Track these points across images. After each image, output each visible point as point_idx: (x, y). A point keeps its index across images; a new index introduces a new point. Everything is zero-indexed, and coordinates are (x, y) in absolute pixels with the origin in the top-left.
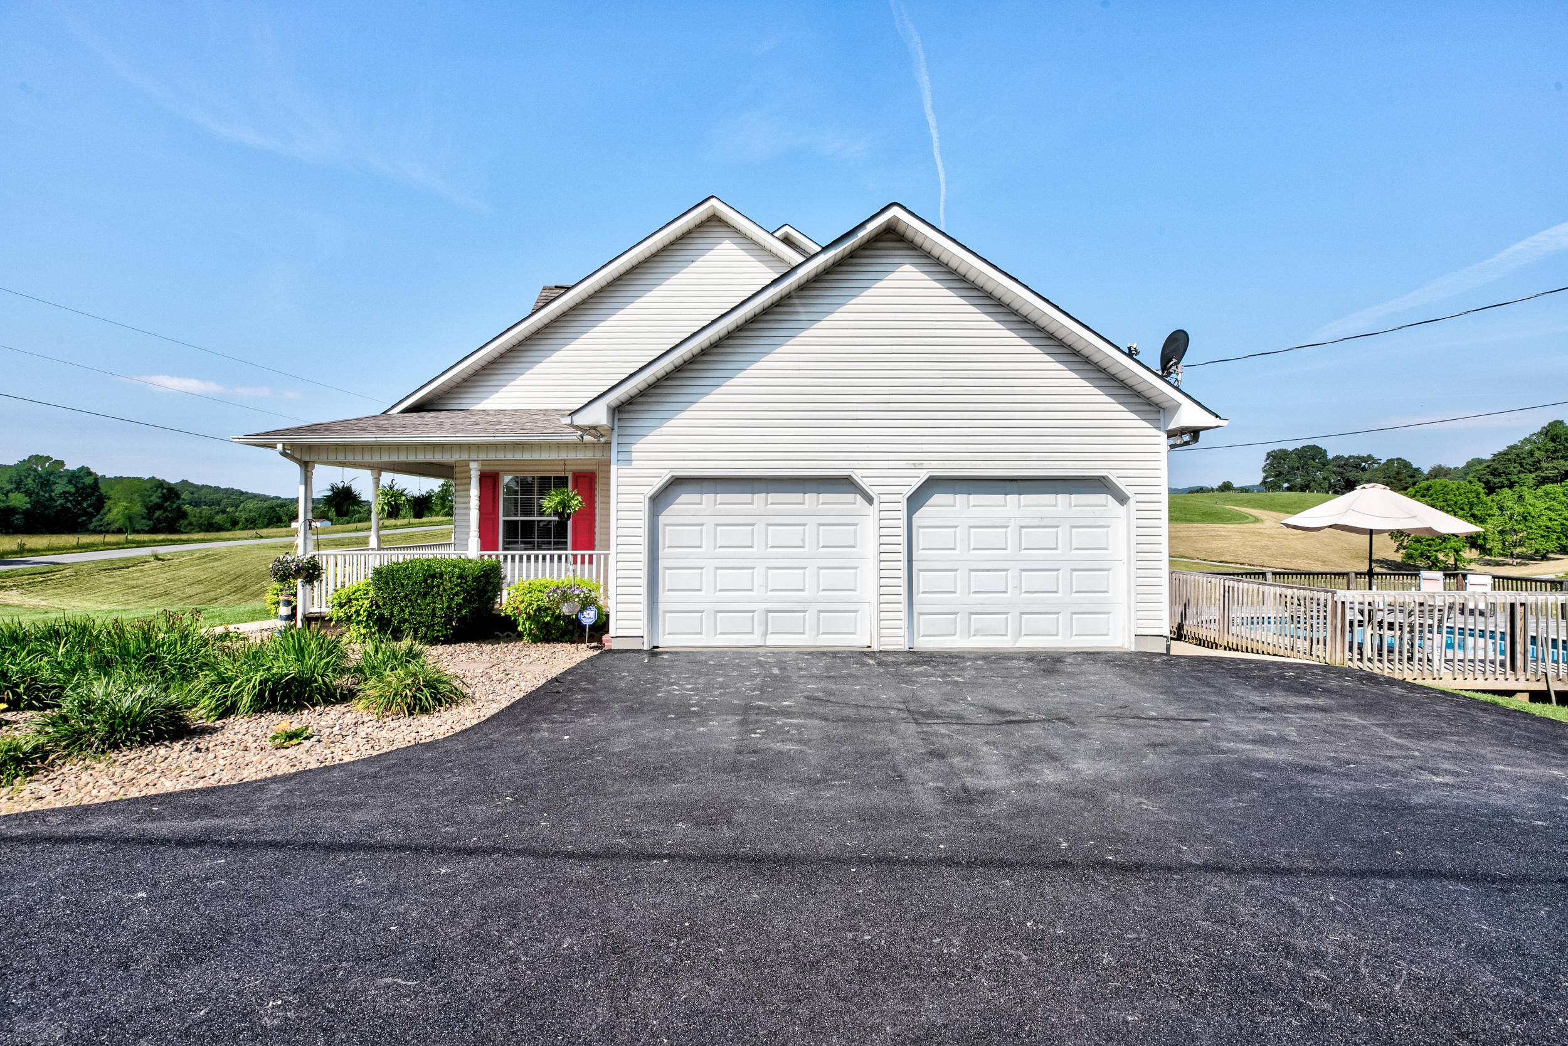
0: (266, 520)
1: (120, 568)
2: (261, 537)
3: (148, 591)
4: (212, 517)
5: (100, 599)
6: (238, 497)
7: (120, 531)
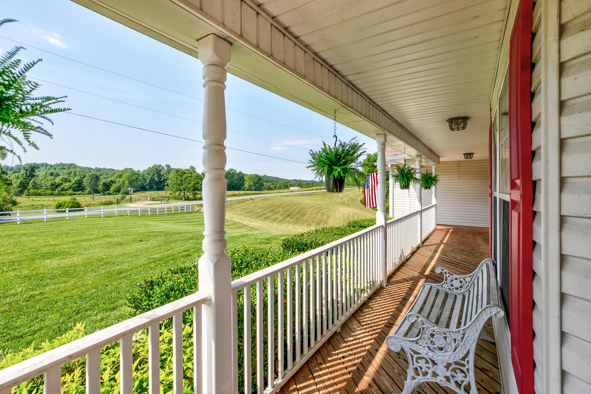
0: (284, 187)
1: (242, 202)
2: (280, 193)
3: (247, 210)
4: (270, 186)
5: (234, 213)
6: (277, 180)
7: (247, 190)
